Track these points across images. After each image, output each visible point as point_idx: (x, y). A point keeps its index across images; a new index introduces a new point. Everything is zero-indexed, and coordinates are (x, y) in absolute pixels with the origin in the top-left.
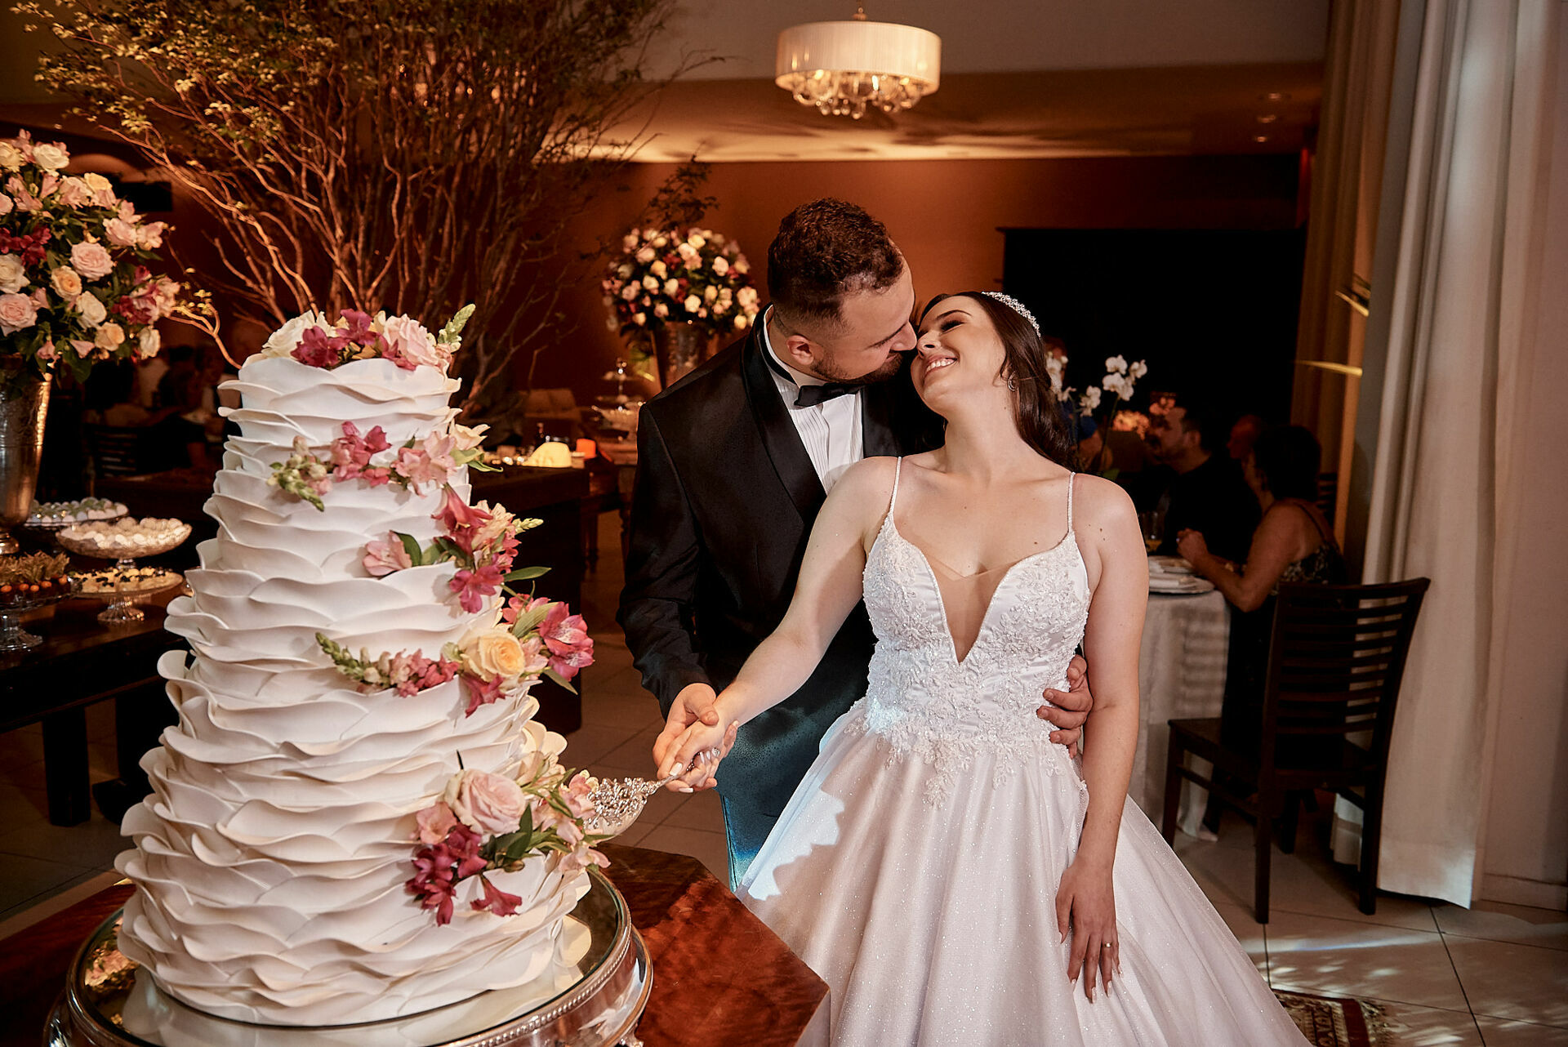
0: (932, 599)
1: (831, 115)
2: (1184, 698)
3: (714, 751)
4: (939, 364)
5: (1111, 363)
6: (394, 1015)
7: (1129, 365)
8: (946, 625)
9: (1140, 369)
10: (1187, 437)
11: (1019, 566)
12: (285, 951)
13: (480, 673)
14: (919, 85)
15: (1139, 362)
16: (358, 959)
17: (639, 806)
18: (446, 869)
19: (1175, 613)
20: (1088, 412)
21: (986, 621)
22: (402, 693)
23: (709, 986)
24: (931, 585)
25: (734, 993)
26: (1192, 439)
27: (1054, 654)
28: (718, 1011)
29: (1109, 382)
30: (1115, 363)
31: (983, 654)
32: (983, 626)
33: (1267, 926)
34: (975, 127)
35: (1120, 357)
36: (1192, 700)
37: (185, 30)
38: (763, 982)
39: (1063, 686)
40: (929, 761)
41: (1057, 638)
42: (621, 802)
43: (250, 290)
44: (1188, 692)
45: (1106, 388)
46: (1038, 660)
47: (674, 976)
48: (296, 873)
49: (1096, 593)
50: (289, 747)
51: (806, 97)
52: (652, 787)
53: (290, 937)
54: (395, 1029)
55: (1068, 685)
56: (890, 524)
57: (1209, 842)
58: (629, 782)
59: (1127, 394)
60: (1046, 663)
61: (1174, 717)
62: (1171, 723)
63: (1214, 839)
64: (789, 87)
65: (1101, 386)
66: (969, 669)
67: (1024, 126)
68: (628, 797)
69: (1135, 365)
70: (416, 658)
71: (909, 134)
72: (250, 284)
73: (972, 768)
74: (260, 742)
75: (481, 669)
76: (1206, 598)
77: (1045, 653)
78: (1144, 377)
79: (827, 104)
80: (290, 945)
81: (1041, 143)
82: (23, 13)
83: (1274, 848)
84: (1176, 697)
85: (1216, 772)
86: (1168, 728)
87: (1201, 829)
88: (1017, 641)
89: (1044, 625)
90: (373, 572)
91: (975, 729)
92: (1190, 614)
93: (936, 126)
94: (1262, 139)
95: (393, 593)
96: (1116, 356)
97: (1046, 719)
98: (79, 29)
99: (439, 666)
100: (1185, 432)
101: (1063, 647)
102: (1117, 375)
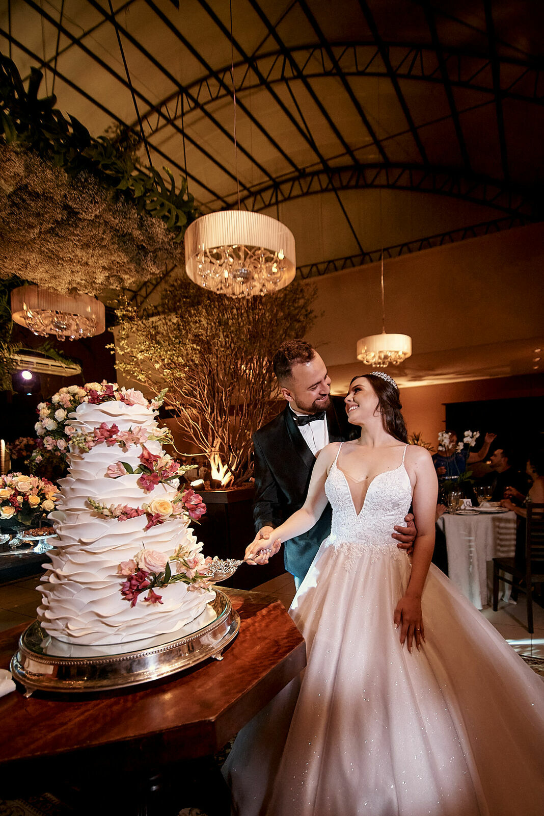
0: (346, 490)
1: (376, 367)
2: (499, 551)
3: (268, 550)
4: (353, 408)
5: (466, 433)
6: (120, 642)
7: (473, 433)
8: (352, 500)
9: (477, 435)
10: (503, 459)
11: (378, 476)
12: (78, 616)
13: (152, 513)
14: (405, 354)
15: (477, 432)
16: (104, 620)
17: (233, 570)
18: (135, 585)
19: (494, 520)
20: (459, 451)
21: (366, 498)
22: (121, 519)
23: (259, 638)
24: (345, 485)
25: (267, 641)
26: (504, 460)
27: (396, 512)
28: (258, 647)
29: (465, 440)
30: (468, 433)
31: (366, 512)
32: (365, 500)
33: (533, 634)
34: (433, 373)
35: (470, 431)
36: (503, 552)
37: (154, 347)
38: (280, 637)
39: (403, 525)
40: (347, 554)
41: (396, 505)
42: (225, 568)
43: (186, 431)
44: (502, 549)
45: (465, 442)
46: (389, 514)
47: (248, 635)
48: (83, 587)
49: (415, 488)
50: (80, 541)
51: (367, 362)
52: (239, 562)
53: (80, 610)
54: (120, 647)
55: (406, 524)
56: (335, 465)
57: (513, 604)
58: (228, 560)
59: (473, 444)
60: (393, 515)
61: (494, 558)
62: (493, 559)
63: (515, 603)
64: (362, 359)
65: (463, 442)
66: (361, 518)
67: (452, 371)
68: (228, 566)
69: (475, 433)
70: (125, 507)
71: (412, 377)
72: (186, 429)
73: (363, 556)
74: (73, 539)
75: (152, 512)
76: (505, 514)
77: (392, 511)
78: (479, 437)
79: (375, 364)
80: (80, 614)
81: (459, 376)
82: (110, 348)
83: (534, 603)
84: (496, 551)
85: (514, 578)
86: (493, 562)
87: (510, 599)
88: (378, 505)
89: (389, 499)
90: (111, 476)
91: (364, 541)
92: (500, 520)
93: (421, 374)
94: (536, 367)
95: (120, 484)
96: (468, 431)
97: (395, 538)
98: (126, 351)
99: (137, 511)
100: (502, 457)
101: (400, 509)
102: (469, 437)
